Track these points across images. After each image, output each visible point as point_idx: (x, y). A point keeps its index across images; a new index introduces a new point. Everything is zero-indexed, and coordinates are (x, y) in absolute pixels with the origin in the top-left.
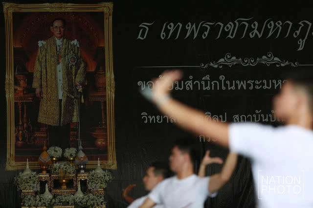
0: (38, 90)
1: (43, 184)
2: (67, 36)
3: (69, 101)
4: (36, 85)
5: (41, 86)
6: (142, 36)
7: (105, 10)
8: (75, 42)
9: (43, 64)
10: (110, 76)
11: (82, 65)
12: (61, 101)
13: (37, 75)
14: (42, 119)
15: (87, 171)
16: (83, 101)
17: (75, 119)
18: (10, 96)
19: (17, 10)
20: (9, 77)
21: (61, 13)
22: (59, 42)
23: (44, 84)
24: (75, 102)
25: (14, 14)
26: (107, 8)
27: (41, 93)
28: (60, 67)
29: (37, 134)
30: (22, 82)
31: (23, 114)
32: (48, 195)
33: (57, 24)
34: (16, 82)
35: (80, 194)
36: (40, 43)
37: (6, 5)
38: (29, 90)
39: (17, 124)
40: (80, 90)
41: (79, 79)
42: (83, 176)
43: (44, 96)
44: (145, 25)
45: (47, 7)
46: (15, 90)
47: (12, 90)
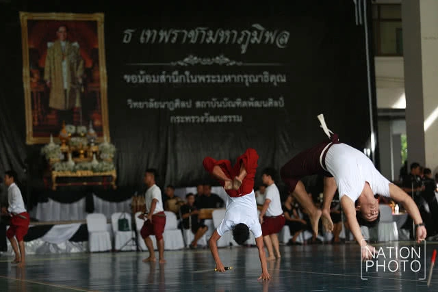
0: (48, 82)
1: (65, 154)
2: (70, 39)
3: (72, 91)
4: (46, 77)
5: (50, 78)
6: (127, 40)
7: (98, 19)
8: (76, 44)
9: (52, 61)
10: (103, 71)
11: (82, 62)
12: (65, 91)
13: (47, 69)
14: (52, 104)
15: (96, 144)
16: (83, 90)
17: (78, 104)
18: (27, 86)
19: (31, 18)
20: (26, 71)
21: (64, 21)
22: (63, 44)
23: (53, 77)
24: (77, 91)
25: (29, 21)
26: (99, 17)
27: (51, 83)
28: (65, 64)
29: (49, 116)
30: (36, 76)
31: (37, 101)
32: (71, 163)
33: (62, 29)
34: (32, 75)
35: (95, 162)
36: (49, 44)
37: (22, 14)
38: (42, 81)
39: (33, 109)
40: (80, 81)
41: (79, 73)
42: (94, 148)
43: (53, 86)
44: (129, 32)
45: (54, 16)
46: (31, 82)
47: (28, 81)
